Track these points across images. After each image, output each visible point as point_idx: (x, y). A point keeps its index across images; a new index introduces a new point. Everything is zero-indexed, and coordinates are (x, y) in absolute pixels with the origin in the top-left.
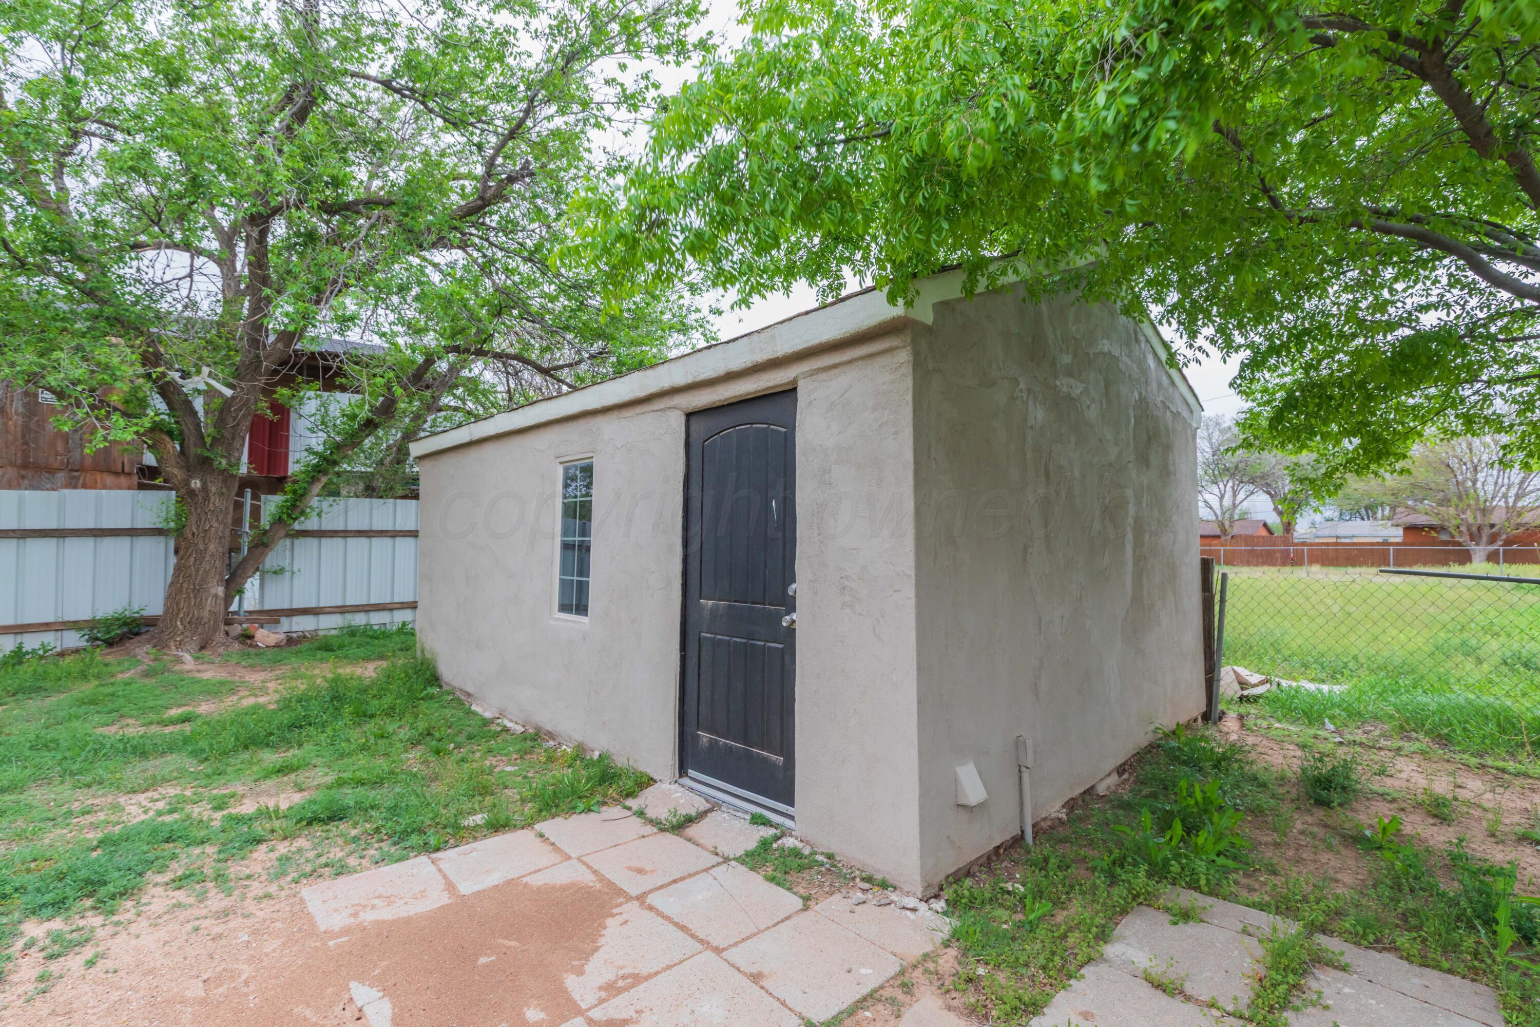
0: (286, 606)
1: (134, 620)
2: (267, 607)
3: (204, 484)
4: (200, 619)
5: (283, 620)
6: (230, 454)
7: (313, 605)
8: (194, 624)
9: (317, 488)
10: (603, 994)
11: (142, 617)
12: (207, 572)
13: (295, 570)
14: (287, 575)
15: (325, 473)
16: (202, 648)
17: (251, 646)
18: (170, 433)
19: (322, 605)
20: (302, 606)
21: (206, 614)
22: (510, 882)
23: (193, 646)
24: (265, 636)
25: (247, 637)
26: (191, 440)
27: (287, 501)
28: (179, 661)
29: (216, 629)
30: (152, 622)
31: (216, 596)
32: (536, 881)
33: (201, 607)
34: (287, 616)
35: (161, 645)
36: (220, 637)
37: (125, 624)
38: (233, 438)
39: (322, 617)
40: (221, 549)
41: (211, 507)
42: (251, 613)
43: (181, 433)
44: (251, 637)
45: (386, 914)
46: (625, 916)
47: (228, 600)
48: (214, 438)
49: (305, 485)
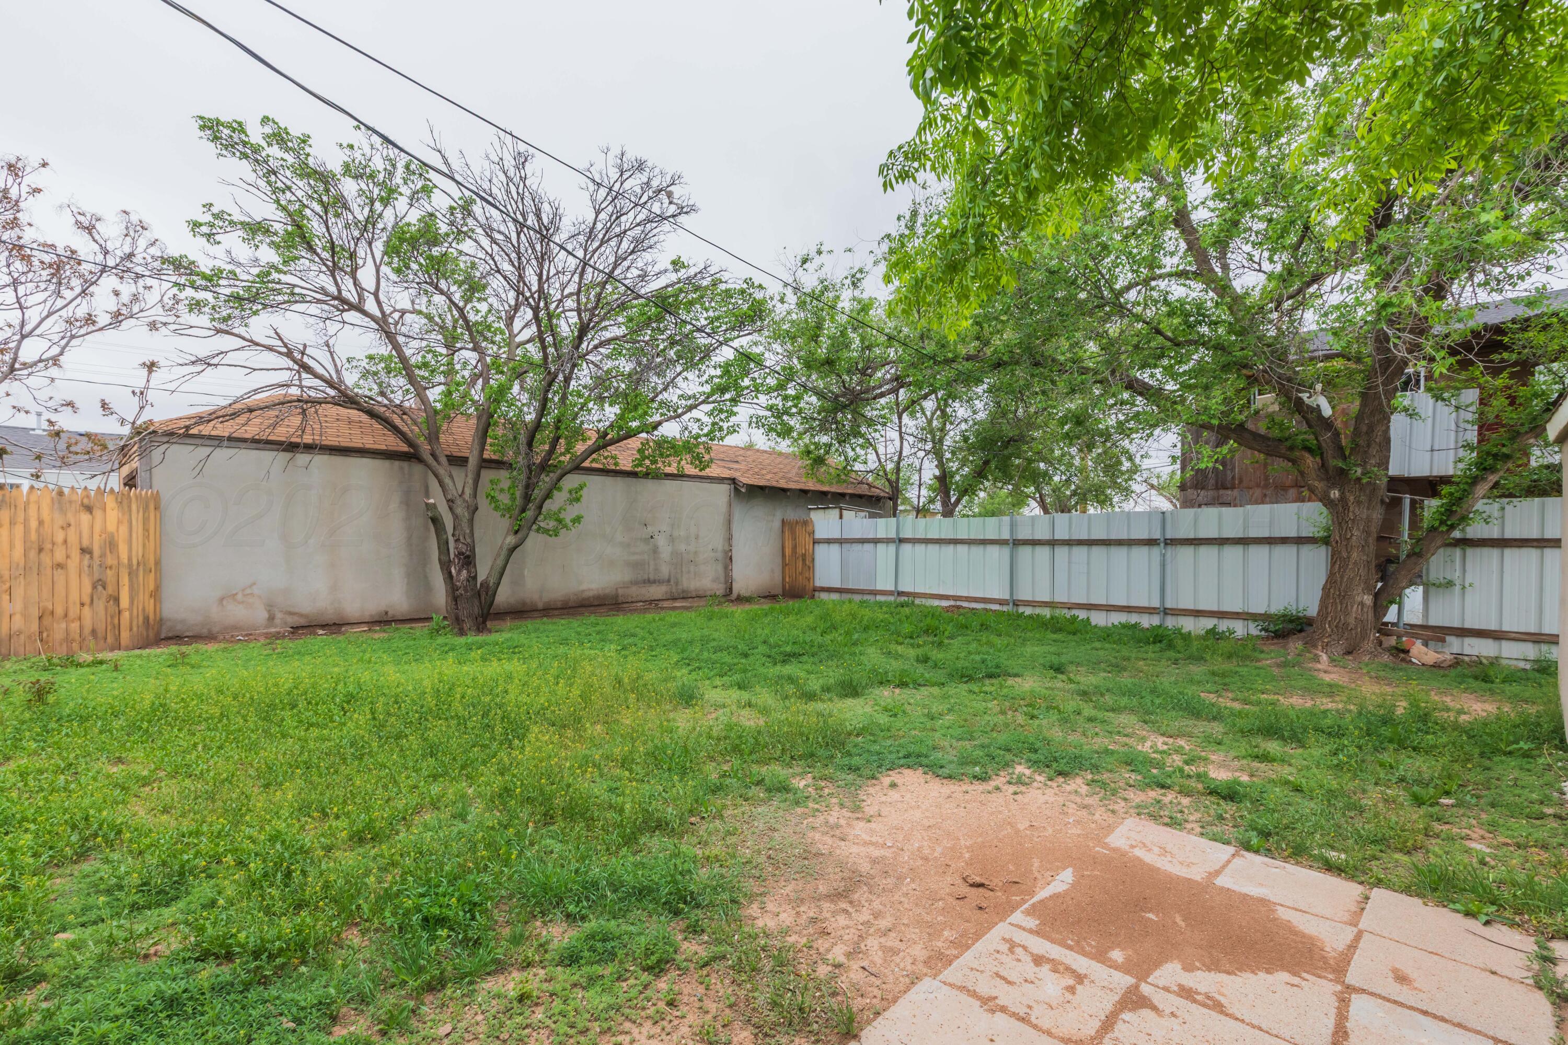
0: (1456, 624)
1: (1299, 618)
2: (1432, 622)
3: (1342, 493)
4: (1346, 624)
5: (1449, 639)
6: (1365, 462)
7: (1493, 627)
8: (1342, 629)
9: (1482, 489)
10: (1176, 988)
11: (1305, 617)
12: (1351, 580)
13: (1467, 585)
14: (1457, 588)
15: (1492, 469)
16: (1349, 653)
17: (1403, 660)
18: (1308, 449)
19: (1504, 629)
20: (1476, 626)
21: (1352, 621)
22: (1263, 901)
23: (1339, 649)
24: (1420, 652)
25: (1401, 652)
26: (1329, 453)
27: (1442, 506)
28: (1316, 659)
29: (1364, 636)
30: (1309, 622)
31: (1362, 604)
32: (1283, 914)
33: (1347, 614)
34: (1457, 636)
35: (1311, 644)
36: (1369, 645)
37: (1291, 621)
38: (1369, 446)
39: (1504, 643)
40: (1365, 558)
41: (1351, 516)
42: (1412, 626)
43: (1320, 447)
44: (1407, 652)
45: (1149, 858)
46: (1304, 983)
47: (1379, 608)
48: (1352, 449)
49: (1466, 487)
